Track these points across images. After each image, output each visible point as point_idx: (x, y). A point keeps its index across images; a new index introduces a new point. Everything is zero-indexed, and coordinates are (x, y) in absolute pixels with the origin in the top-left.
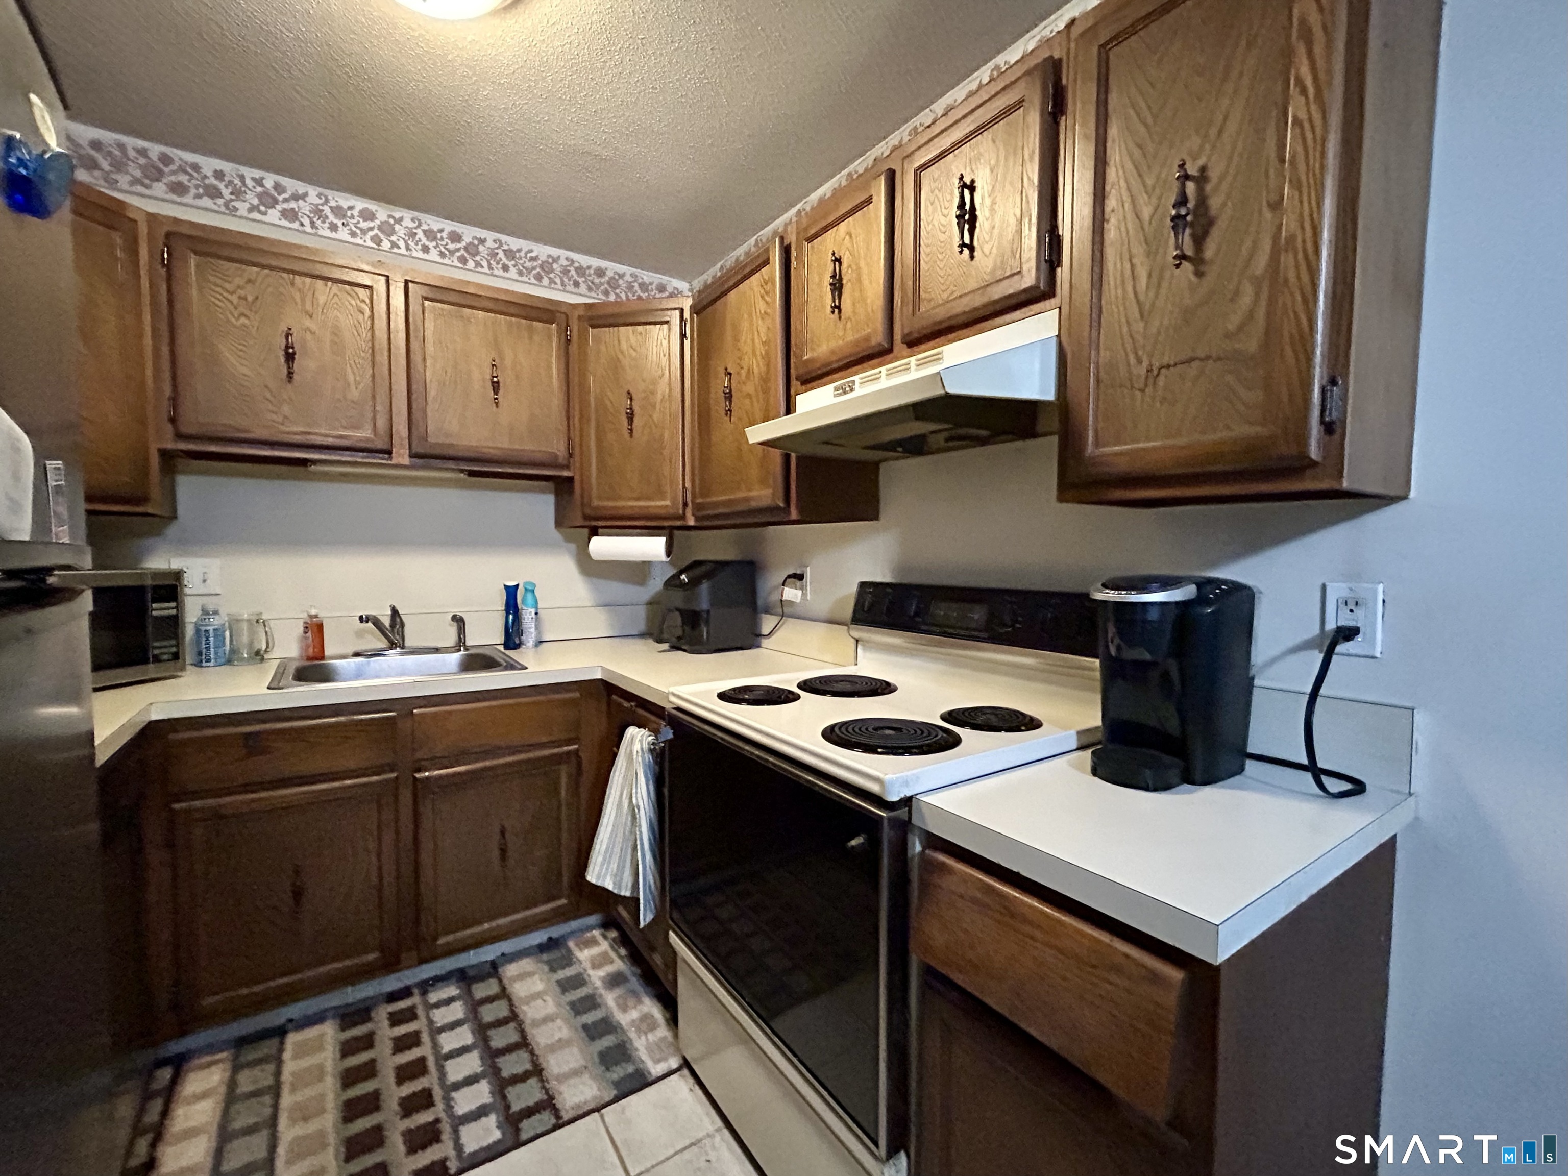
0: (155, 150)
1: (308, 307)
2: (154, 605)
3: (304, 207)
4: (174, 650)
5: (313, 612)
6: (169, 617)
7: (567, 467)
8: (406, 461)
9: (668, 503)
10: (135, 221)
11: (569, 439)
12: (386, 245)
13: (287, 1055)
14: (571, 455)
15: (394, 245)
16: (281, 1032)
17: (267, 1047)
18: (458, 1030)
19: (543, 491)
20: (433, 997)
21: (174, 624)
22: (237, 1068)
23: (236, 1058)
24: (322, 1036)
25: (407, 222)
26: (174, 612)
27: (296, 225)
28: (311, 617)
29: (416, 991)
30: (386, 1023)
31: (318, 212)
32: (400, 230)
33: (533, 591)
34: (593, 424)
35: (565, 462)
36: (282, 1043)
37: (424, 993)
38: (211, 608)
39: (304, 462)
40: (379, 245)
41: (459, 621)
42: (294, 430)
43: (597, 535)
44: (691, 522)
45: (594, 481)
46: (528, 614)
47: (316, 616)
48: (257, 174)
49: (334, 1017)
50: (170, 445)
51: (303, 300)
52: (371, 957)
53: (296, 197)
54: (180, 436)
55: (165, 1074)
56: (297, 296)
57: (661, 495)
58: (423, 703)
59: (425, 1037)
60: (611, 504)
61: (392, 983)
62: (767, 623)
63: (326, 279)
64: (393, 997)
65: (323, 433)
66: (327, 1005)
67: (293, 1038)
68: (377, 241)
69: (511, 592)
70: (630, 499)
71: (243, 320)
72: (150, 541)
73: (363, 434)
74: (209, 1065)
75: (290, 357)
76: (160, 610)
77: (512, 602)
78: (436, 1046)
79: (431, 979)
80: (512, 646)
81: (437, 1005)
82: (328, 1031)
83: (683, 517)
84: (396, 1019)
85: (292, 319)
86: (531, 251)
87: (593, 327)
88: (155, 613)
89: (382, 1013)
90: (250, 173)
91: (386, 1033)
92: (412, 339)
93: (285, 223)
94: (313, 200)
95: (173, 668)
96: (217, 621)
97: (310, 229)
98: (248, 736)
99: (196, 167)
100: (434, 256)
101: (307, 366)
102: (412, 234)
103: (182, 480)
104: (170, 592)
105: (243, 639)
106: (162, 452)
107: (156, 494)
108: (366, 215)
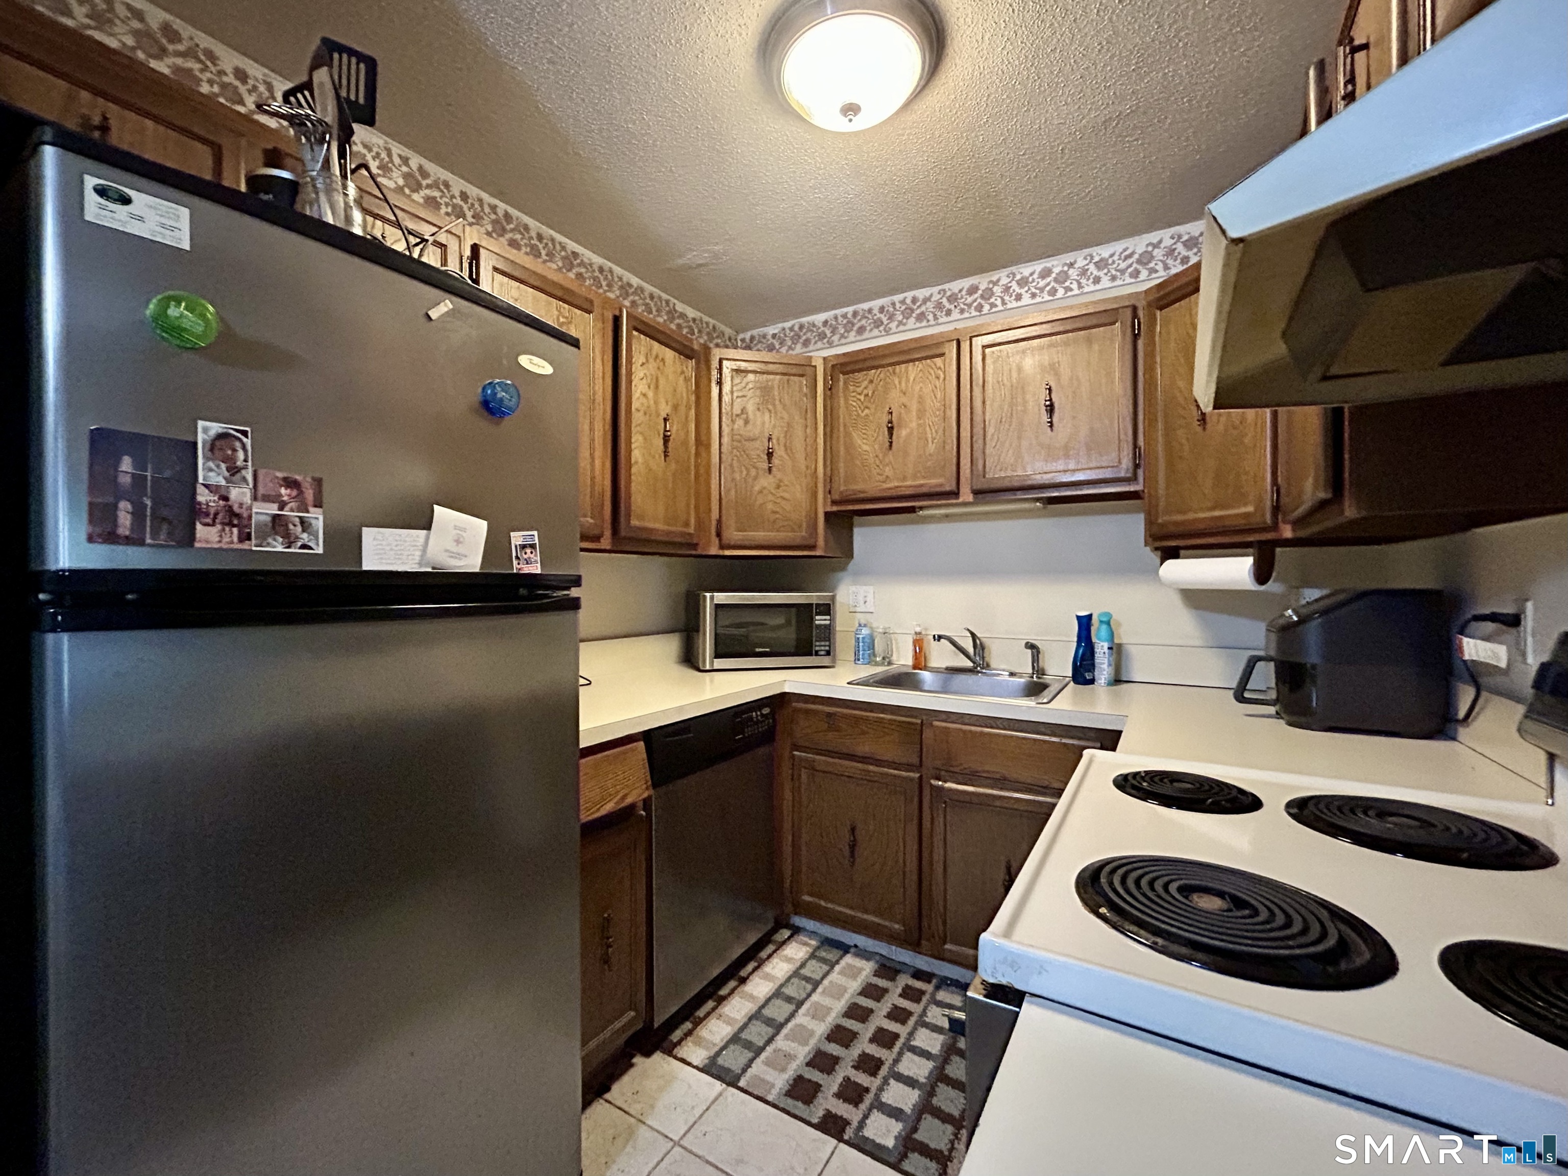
0: (850, 310)
1: (904, 388)
2: (817, 617)
3: (929, 305)
4: (827, 648)
5: (918, 629)
6: (825, 626)
7: (1134, 479)
8: (970, 498)
9: (1250, 509)
10: (817, 368)
11: (1135, 445)
12: (986, 308)
13: (837, 968)
14: (1137, 466)
15: (993, 305)
16: (845, 949)
17: (831, 955)
18: (935, 1035)
20: (942, 995)
21: (828, 633)
22: (813, 956)
23: (818, 948)
24: (861, 970)
25: (1004, 280)
26: (828, 622)
27: (924, 323)
28: (916, 633)
29: (934, 981)
30: (899, 990)
31: (939, 306)
32: (997, 290)
33: (1108, 623)
34: (1160, 425)
35: (1129, 475)
36: (841, 958)
37: (938, 988)
38: (863, 622)
39: (912, 510)
40: (980, 311)
41: (1031, 646)
42: (893, 484)
43: (1177, 556)
44: (1287, 532)
45: (1161, 492)
46: (1101, 648)
47: (920, 633)
48: (901, 297)
49: (877, 962)
50: (829, 509)
51: (900, 383)
52: (896, 926)
53: (926, 300)
54: (834, 503)
55: (786, 933)
56: (897, 382)
57: (1242, 499)
58: (944, 717)
59: (912, 1021)
60: (1179, 518)
61: (922, 962)
63: (913, 361)
64: (919, 975)
65: (910, 484)
66: (877, 950)
67: (849, 959)
68: (980, 308)
69: (1085, 623)
70: (1202, 510)
71: (867, 411)
73: (937, 482)
74: (805, 944)
75: (891, 430)
76: (820, 620)
77: (1084, 633)
78: (911, 1034)
79: (951, 979)
80: (1080, 680)
81: (940, 1004)
82: (867, 968)
83: (1275, 527)
84: (909, 993)
85: (895, 398)
86: (1125, 250)
87: (1161, 308)
88: (817, 622)
89: (904, 980)
90: (897, 298)
91: (894, 998)
92: (974, 387)
93: (918, 325)
94: (936, 297)
95: (826, 661)
96: (865, 631)
97: (932, 322)
98: (829, 715)
99: (870, 311)
100: (1026, 300)
101: (901, 434)
102: (1007, 289)
103: (857, 531)
104: (826, 609)
105: (879, 647)
106: (827, 515)
107: (821, 542)
108: (973, 290)
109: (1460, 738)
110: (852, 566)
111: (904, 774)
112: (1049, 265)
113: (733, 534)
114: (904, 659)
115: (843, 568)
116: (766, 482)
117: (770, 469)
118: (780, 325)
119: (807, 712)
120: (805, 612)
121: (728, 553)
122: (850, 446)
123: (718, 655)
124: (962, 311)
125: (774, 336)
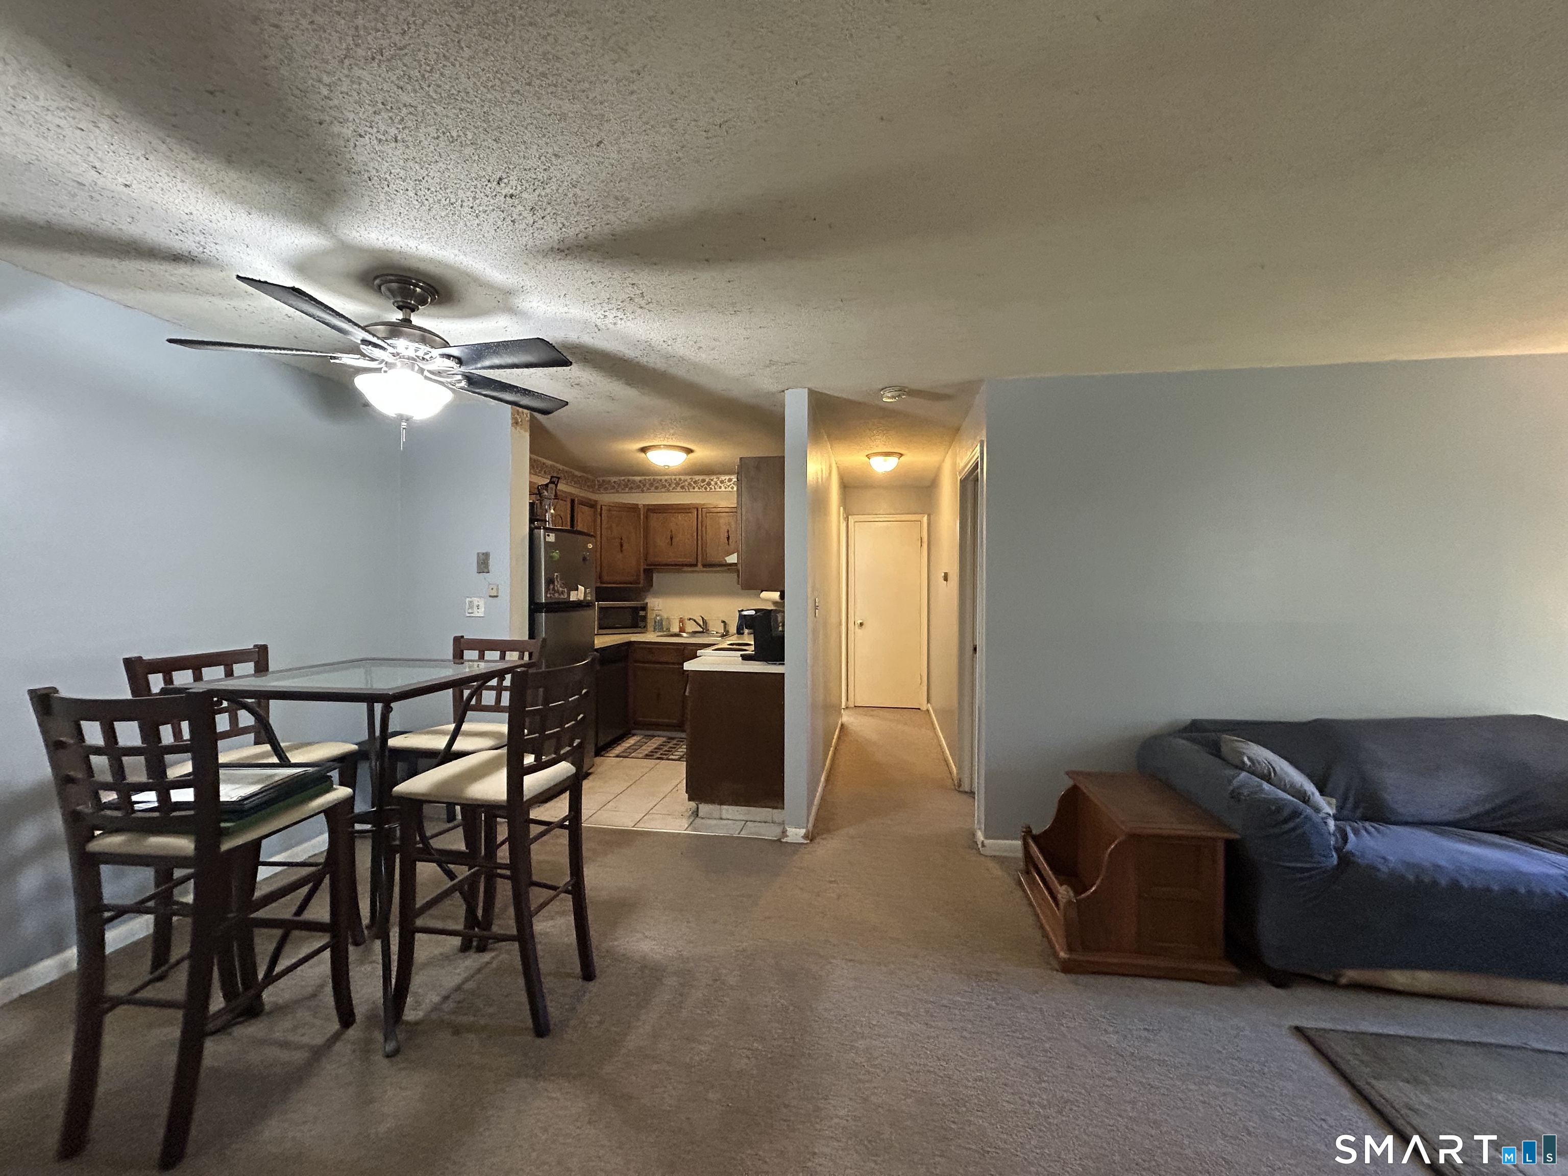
1: (678, 525)
2: (641, 612)
4: (644, 623)
6: (644, 616)
8: (702, 566)
15: (711, 489)
17: (648, 737)
23: (643, 736)
24: (660, 739)
25: (715, 480)
26: (644, 614)
28: (680, 619)
31: (690, 484)
36: (652, 738)
41: (723, 622)
42: (671, 559)
47: (682, 619)
49: (665, 737)
50: (646, 567)
52: (675, 721)
54: (647, 565)
55: (631, 734)
56: (673, 521)
63: (681, 513)
65: (678, 559)
67: (655, 737)
68: (706, 489)
71: (662, 529)
72: (645, 594)
73: (691, 560)
75: (671, 538)
85: (673, 526)
88: (641, 614)
91: (672, 742)
92: (703, 527)
94: (689, 481)
95: (643, 630)
96: (658, 618)
98: (649, 648)
99: (661, 480)
100: (723, 489)
101: (676, 540)
102: (716, 483)
103: (655, 576)
104: (644, 608)
105: (664, 623)
106: (644, 570)
107: (642, 581)
108: (703, 481)
110: (651, 591)
111: (677, 666)
113: (606, 578)
114: (675, 629)
115: (648, 591)
116: (620, 556)
117: (622, 551)
118: (618, 478)
119: (642, 648)
120: (635, 610)
121: (604, 585)
122: (654, 542)
123: (601, 629)
124: (699, 488)
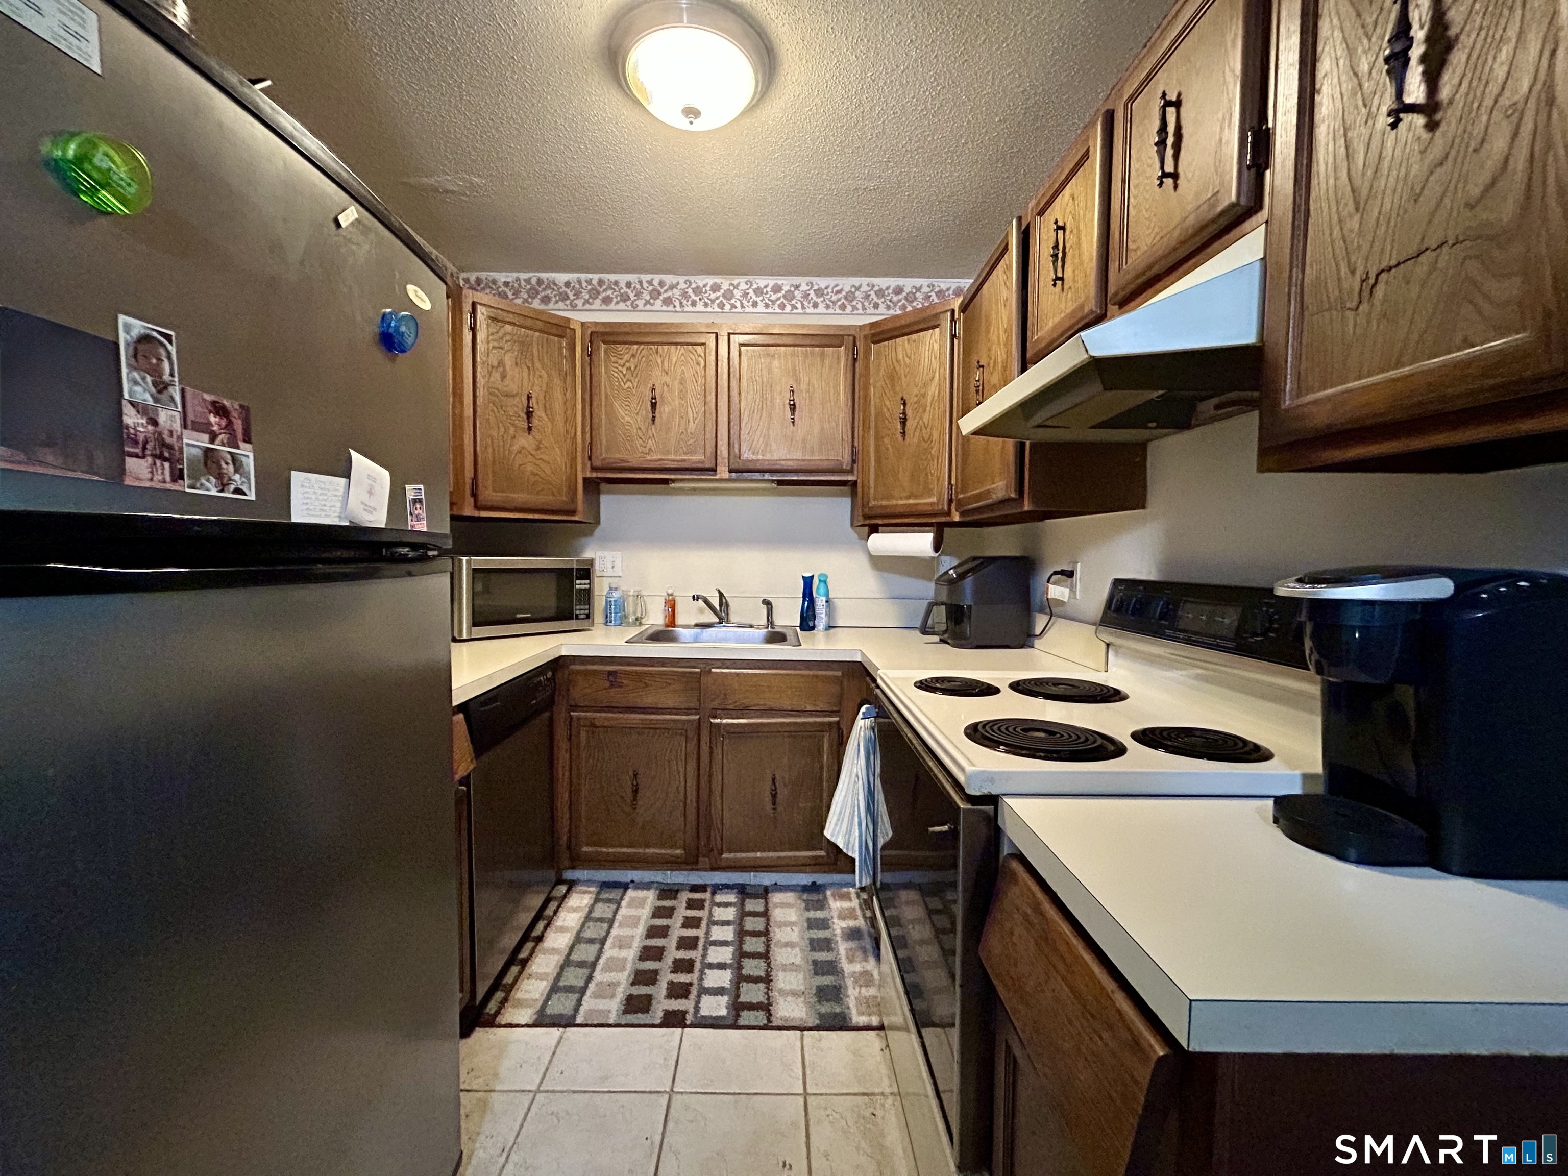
0: (595, 277)
1: (666, 368)
2: (578, 582)
3: (676, 292)
4: (587, 612)
5: (670, 592)
6: (585, 590)
7: (851, 472)
8: (726, 475)
9: (934, 499)
10: (574, 330)
11: (853, 446)
12: (727, 307)
13: (624, 903)
14: (854, 462)
15: (733, 306)
16: (625, 887)
17: (614, 894)
18: (726, 928)
19: (842, 495)
20: (719, 898)
21: (587, 596)
22: (597, 900)
23: (598, 893)
24: (644, 900)
25: (743, 286)
26: (587, 586)
27: (671, 308)
28: (669, 595)
29: (709, 889)
30: (684, 905)
31: (685, 294)
32: (737, 293)
33: (825, 582)
34: (872, 432)
35: (849, 468)
36: (624, 894)
37: (714, 893)
38: (613, 586)
39: (666, 482)
40: (722, 309)
41: (767, 603)
42: (655, 457)
43: (877, 532)
44: (956, 518)
45: (872, 484)
46: (820, 602)
47: (672, 595)
48: (649, 277)
49: (657, 888)
50: (588, 475)
51: (663, 362)
52: (678, 852)
53: (672, 287)
54: (594, 468)
55: (563, 889)
56: (659, 361)
57: (929, 493)
58: (719, 664)
59: (704, 924)
60: (884, 503)
61: (695, 878)
62: (1040, 622)
63: (676, 344)
64: (695, 888)
65: (673, 458)
66: (653, 879)
67: (630, 893)
68: (721, 306)
69: (808, 582)
70: (901, 498)
71: (629, 384)
72: (584, 540)
73: (697, 458)
74: (585, 892)
75: (654, 406)
76: (580, 584)
77: (807, 591)
78: (707, 933)
79: (722, 885)
80: (807, 628)
81: (719, 905)
82: (650, 897)
83: (949, 513)
84: (691, 905)
85: (658, 378)
86: (837, 285)
87: (875, 343)
88: (578, 587)
89: (685, 896)
90: (646, 277)
91: (682, 912)
92: (732, 379)
93: (665, 308)
94: (682, 286)
95: (586, 624)
96: (616, 595)
97: (678, 309)
98: (610, 673)
99: (616, 283)
100: (761, 308)
101: (664, 410)
102: (745, 295)
103: (604, 499)
104: (586, 573)
105: (630, 608)
106: (585, 480)
107: (579, 507)
108: (716, 288)
109: (1036, 646)
110: (598, 532)
111: (684, 717)
112: (780, 282)
113: (489, 494)
115: (590, 533)
116: (525, 441)
117: (530, 429)
118: (515, 275)
119: (587, 673)
120: (565, 576)
121: (484, 514)
122: (611, 414)
123: (475, 623)
124: (706, 305)
125: (506, 284)
